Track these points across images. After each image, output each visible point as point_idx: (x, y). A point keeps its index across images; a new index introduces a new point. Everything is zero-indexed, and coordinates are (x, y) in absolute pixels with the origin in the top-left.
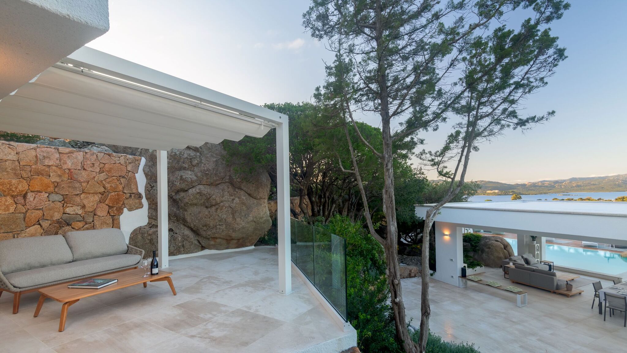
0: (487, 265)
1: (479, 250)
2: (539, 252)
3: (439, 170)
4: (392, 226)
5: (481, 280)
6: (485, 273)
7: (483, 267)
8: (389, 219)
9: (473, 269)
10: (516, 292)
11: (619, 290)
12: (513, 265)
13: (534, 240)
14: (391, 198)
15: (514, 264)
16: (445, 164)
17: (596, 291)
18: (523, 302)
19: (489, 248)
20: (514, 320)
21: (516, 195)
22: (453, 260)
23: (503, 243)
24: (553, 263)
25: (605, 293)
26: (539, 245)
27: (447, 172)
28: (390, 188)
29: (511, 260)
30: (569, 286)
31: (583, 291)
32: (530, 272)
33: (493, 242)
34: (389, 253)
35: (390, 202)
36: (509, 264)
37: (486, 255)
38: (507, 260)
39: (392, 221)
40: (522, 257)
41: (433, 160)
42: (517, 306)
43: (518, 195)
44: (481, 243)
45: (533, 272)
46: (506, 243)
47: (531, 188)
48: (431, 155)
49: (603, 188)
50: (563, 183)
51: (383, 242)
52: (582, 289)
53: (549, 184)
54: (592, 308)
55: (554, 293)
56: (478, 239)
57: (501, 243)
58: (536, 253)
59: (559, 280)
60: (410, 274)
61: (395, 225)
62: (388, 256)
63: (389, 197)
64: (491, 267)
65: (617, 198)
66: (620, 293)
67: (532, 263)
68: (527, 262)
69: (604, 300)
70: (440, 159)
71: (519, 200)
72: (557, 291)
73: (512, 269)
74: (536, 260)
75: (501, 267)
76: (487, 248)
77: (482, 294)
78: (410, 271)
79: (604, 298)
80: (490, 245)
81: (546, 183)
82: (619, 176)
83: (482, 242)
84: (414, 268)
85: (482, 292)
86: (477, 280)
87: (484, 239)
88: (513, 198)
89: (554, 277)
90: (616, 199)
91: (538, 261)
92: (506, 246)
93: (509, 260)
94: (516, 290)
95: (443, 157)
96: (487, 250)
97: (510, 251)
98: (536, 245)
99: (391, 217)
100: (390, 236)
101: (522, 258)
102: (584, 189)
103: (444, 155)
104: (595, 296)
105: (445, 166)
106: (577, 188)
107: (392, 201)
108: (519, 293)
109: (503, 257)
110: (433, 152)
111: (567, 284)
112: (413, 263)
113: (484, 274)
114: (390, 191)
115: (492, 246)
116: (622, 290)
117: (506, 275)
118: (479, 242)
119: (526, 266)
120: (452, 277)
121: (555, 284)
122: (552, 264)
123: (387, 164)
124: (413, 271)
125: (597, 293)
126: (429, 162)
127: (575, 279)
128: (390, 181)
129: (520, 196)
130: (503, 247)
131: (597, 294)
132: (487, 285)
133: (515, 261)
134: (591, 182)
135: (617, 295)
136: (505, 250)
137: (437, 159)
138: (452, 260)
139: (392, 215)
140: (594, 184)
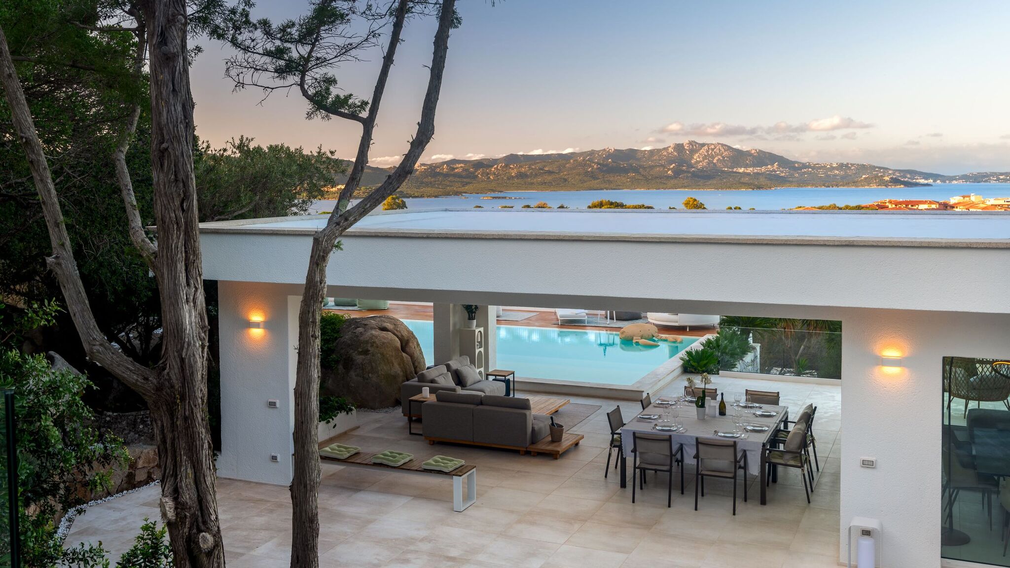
0: (364, 405)
1: (337, 362)
2: (482, 350)
3: (311, 92)
4: (186, 308)
5: (357, 454)
6: (358, 427)
7: (354, 412)
8: (175, 278)
9: (328, 422)
10: (451, 469)
11: (655, 422)
12: (430, 393)
13: (471, 318)
14: (186, 185)
15: (432, 391)
16: (330, 71)
17: (613, 433)
18: (467, 497)
19: (366, 352)
20: (454, 553)
21: (393, 199)
22: (278, 405)
23: (398, 334)
24: (513, 373)
25: (634, 433)
26: (482, 329)
27: (338, 96)
28: (179, 142)
29: (422, 379)
30: (556, 431)
31: (583, 437)
32: (472, 406)
33: (373, 332)
34: (173, 424)
35: (177, 203)
36: (420, 392)
37: (357, 375)
38: (414, 382)
39: (188, 284)
40: (448, 367)
41: (278, 53)
42: (452, 509)
43: (398, 198)
44: (342, 340)
45: (481, 407)
46: (405, 334)
47: (426, 180)
48: (268, 33)
49: (565, 180)
50: (492, 166)
51: (146, 379)
52: (577, 430)
53: (463, 170)
54: (606, 476)
55: (528, 453)
56: (333, 330)
57: (394, 334)
58: (477, 351)
59: (535, 418)
60: (130, 477)
61: (198, 302)
62: (169, 436)
63: (176, 180)
64: (373, 408)
65: (590, 205)
66: (657, 428)
67: (470, 381)
68: (459, 379)
69: (632, 451)
70: (304, 50)
71: (401, 210)
72: (533, 448)
73: (431, 406)
74: (478, 371)
75: (397, 403)
76: (360, 353)
77: (361, 495)
78: (133, 465)
79: (632, 447)
80: (367, 342)
81: (458, 165)
82: (592, 153)
83: (347, 337)
84: (145, 451)
85: (360, 490)
86: (348, 455)
87: (350, 325)
88: (386, 207)
89: (527, 412)
90: (589, 207)
91: (480, 373)
92: (407, 342)
93: (419, 381)
94: (450, 464)
95: (313, 45)
96: (359, 359)
97: (416, 354)
98: (477, 331)
99: (181, 266)
100: (180, 352)
101: (448, 370)
102: (532, 184)
103: (316, 40)
104: (611, 445)
105: (329, 75)
106: (519, 181)
107: (186, 197)
108: (458, 472)
109: (401, 374)
110: (276, 24)
111: (553, 424)
112: (140, 433)
113: (356, 433)
114: (178, 153)
115: (372, 346)
116: (660, 421)
117: (412, 426)
118: (336, 339)
119: (460, 391)
120: (274, 458)
121: (529, 430)
122: (511, 377)
123: (162, 34)
124: (140, 464)
125: (615, 436)
126: (267, 59)
127: (560, 409)
128: (179, 109)
129: (403, 201)
130: (398, 344)
131: (617, 440)
132: (375, 464)
133: (433, 381)
134: (545, 166)
135: (652, 434)
136: (404, 354)
137: (297, 51)
138: (272, 405)
139: (187, 259)
140: (550, 173)
